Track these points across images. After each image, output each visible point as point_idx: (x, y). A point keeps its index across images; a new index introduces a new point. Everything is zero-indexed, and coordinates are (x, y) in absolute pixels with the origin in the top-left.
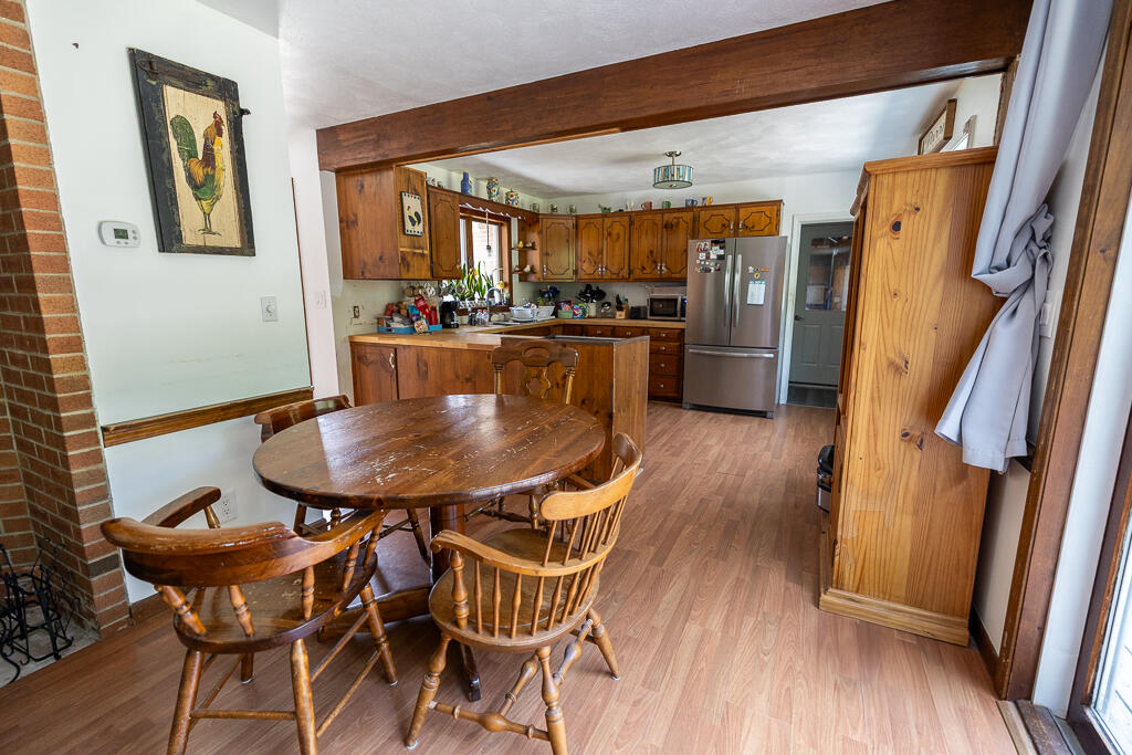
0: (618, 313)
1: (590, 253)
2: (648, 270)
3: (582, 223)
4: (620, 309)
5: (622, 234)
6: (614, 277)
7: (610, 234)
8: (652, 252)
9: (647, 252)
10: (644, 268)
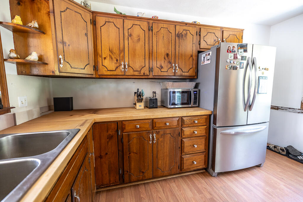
0: (138, 104)
1: (111, 51)
2: (165, 69)
3: (101, 21)
4: (140, 100)
5: (142, 36)
6: (136, 73)
7: (130, 35)
8: (168, 55)
9: (164, 54)
10: (162, 67)
